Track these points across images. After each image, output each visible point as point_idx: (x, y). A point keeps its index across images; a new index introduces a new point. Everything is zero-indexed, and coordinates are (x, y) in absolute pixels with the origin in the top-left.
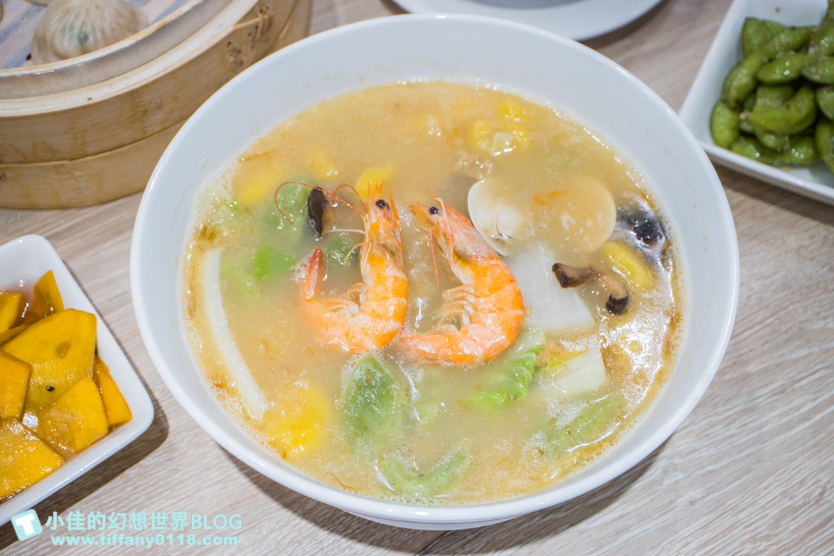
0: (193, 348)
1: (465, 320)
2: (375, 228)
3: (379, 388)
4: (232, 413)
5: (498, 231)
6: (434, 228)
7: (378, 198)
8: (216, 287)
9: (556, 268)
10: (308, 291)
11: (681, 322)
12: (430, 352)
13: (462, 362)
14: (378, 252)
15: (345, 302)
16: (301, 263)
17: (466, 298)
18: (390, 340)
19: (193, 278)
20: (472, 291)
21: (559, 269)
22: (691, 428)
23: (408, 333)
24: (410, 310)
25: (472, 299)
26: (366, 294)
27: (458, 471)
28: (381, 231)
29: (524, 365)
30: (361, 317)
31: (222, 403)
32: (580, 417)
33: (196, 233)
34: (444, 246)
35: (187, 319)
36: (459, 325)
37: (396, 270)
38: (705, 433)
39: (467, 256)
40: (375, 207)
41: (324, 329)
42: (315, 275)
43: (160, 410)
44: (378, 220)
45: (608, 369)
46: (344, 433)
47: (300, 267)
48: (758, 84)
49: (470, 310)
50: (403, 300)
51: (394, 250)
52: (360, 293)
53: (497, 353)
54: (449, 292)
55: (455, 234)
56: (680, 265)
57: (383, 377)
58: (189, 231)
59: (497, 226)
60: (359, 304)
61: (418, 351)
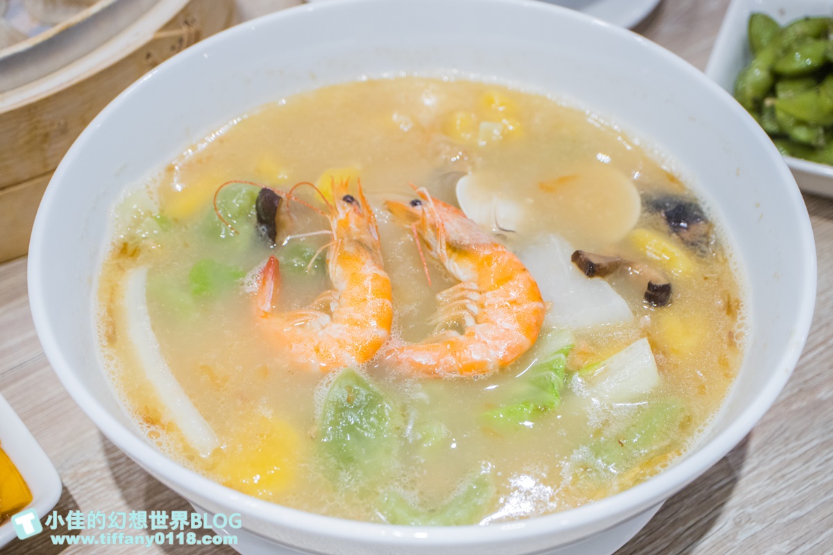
0: (114, 380)
1: (469, 322)
2: (344, 224)
3: (365, 409)
4: (170, 452)
5: (497, 225)
6: (418, 223)
7: (345, 194)
8: (143, 308)
9: (577, 257)
10: (263, 304)
11: (742, 308)
12: (427, 364)
13: (471, 371)
14: (350, 249)
15: (312, 313)
16: (251, 275)
17: (468, 296)
18: (374, 352)
19: (111, 301)
20: (475, 286)
21: (581, 256)
22: (762, 469)
23: (395, 344)
24: (397, 318)
25: (476, 296)
26: (338, 301)
27: (480, 502)
28: (352, 225)
29: (551, 369)
30: (335, 326)
31: (155, 441)
32: (633, 426)
33: (114, 250)
34: (432, 241)
35: (104, 347)
36: (460, 328)
37: (374, 267)
38: (779, 474)
39: (464, 245)
40: (342, 202)
41: (287, 347)
42: (270, 284)
43: (70, 500)
44: (347, 215)
45: (660, 368)
46: (322, 468)
47: (250, 279)
48: (777, 78)
49: (475, 309)
50: (387, 302)
51: (371, 247)
52: (331, 301)
53: (515, 356)
54: (444, 293)
55: (445, 223)
56: (728, 247)
57: (370, 395)
58: (106, 249)
59: (496, 219)
60: (331, 314)
61: (413, 363)
